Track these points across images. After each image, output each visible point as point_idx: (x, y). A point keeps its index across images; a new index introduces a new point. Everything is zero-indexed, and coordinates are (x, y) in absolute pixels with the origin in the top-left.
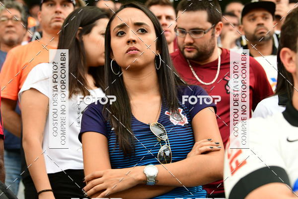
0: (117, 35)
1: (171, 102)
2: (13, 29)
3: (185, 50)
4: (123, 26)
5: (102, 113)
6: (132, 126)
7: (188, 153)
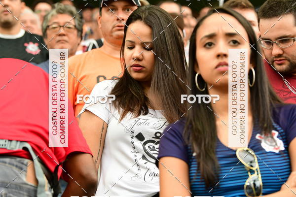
0: (205, 46)
1: (264, 124)
2: (65, 38)
3: (275, 63)
4: (212, 36)
5: (183, 135)
6: (217, 152)
7: (282, 185)
